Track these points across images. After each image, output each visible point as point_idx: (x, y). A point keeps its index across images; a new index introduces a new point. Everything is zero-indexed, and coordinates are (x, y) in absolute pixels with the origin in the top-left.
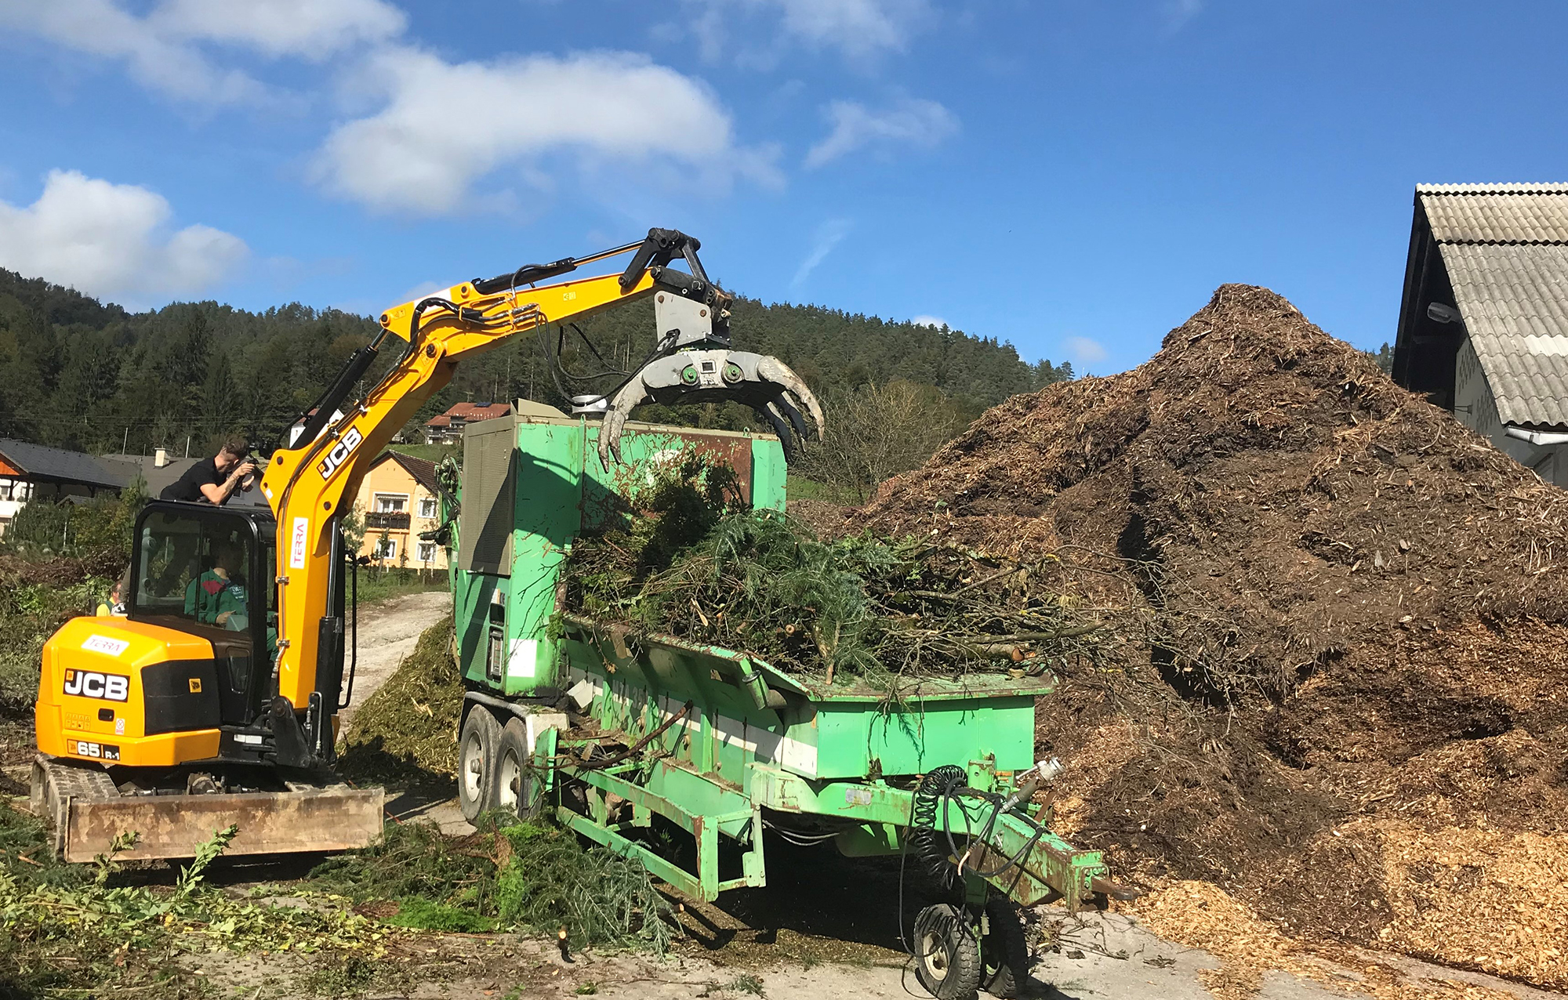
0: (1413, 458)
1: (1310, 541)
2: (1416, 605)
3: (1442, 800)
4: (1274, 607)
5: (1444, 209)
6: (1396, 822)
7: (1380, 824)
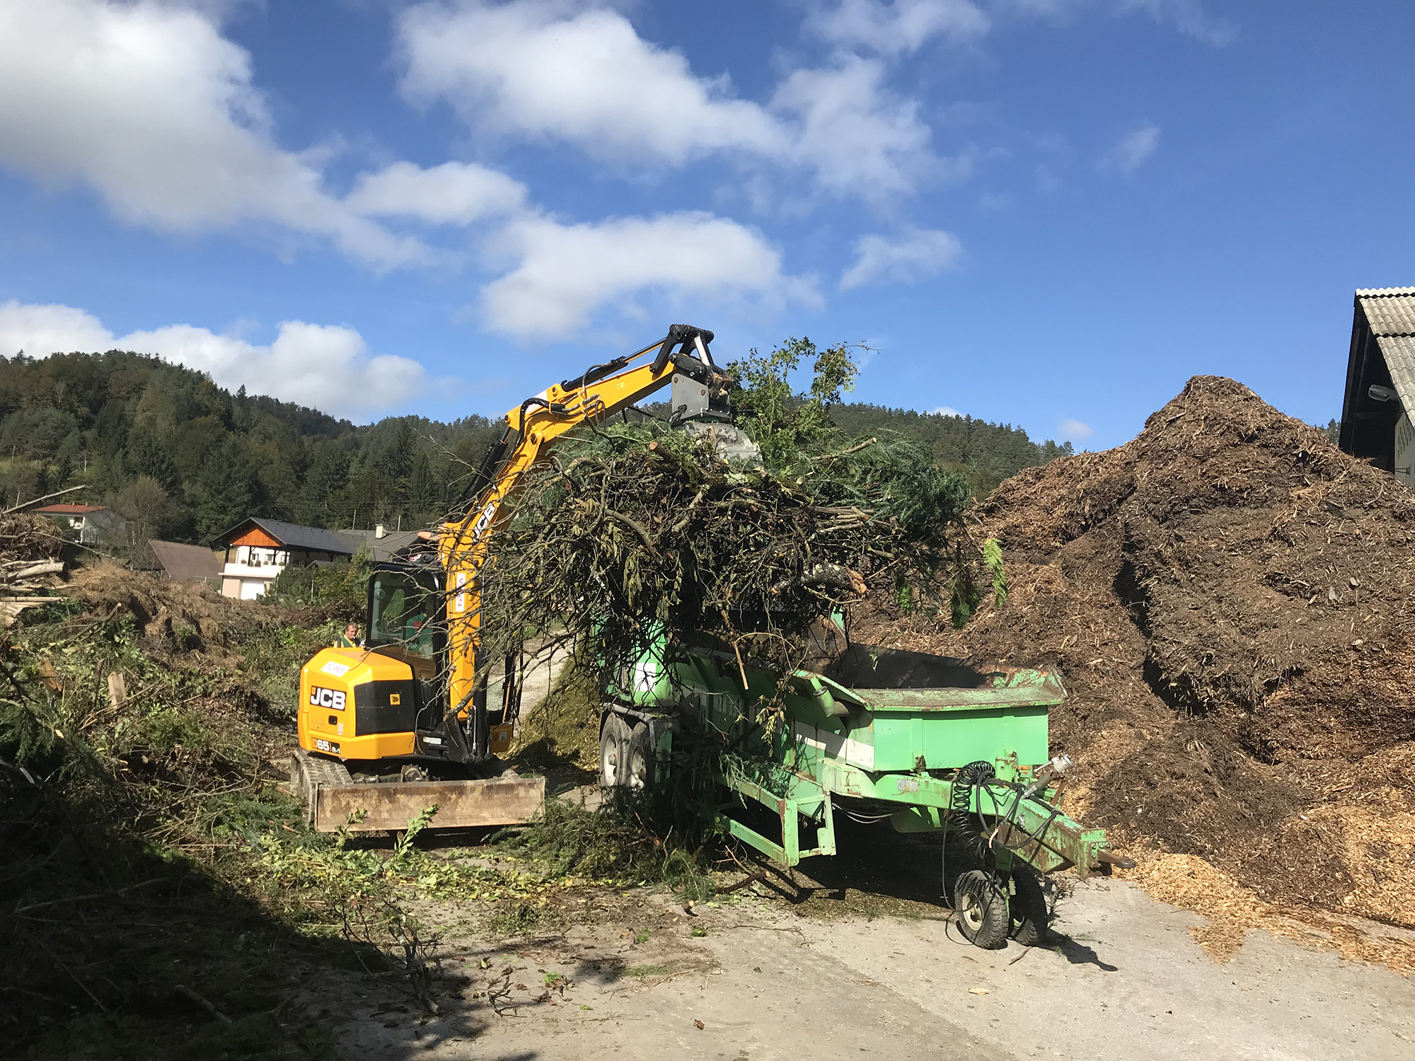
0: (1359, 511)
1: (1273, 580)
2: (1367, 631)
3: (1394, 791)
4: (1243, 633)
5: (1380, 309)
6: (1355, 809)
7: (1341, 810)
